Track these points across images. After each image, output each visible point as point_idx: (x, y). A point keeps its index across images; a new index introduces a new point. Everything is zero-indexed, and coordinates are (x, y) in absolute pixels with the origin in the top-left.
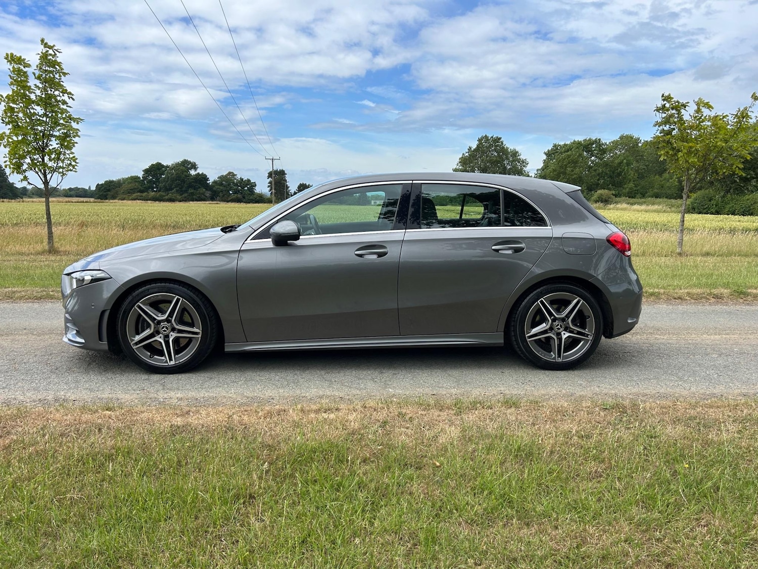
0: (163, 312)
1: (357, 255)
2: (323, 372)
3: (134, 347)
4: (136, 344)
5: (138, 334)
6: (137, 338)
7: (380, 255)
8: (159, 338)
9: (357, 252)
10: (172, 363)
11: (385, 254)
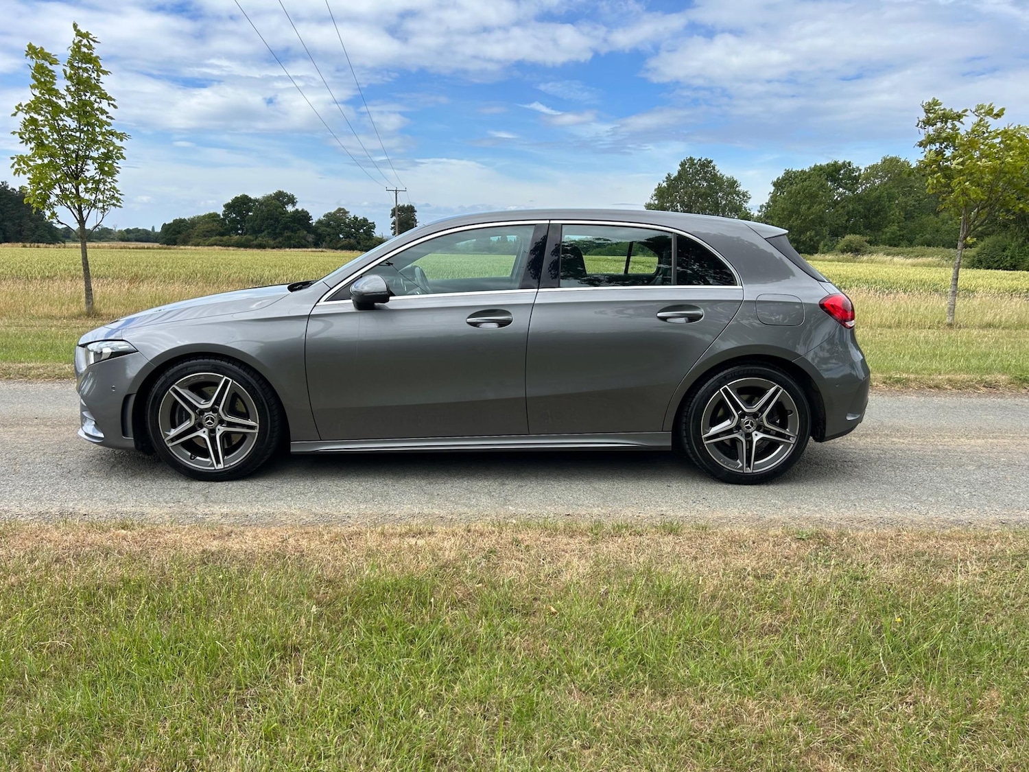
0: (207, 399)
1: (470, 324)
2: (423, 483)
3: (169, 445)
4: (172, 440)
5: (174, 427)
6: (173, 433)
7: (502, 324)
8: (203, 434)
9: (469, 320)
10: (221, 466)
11: (508, 322)
